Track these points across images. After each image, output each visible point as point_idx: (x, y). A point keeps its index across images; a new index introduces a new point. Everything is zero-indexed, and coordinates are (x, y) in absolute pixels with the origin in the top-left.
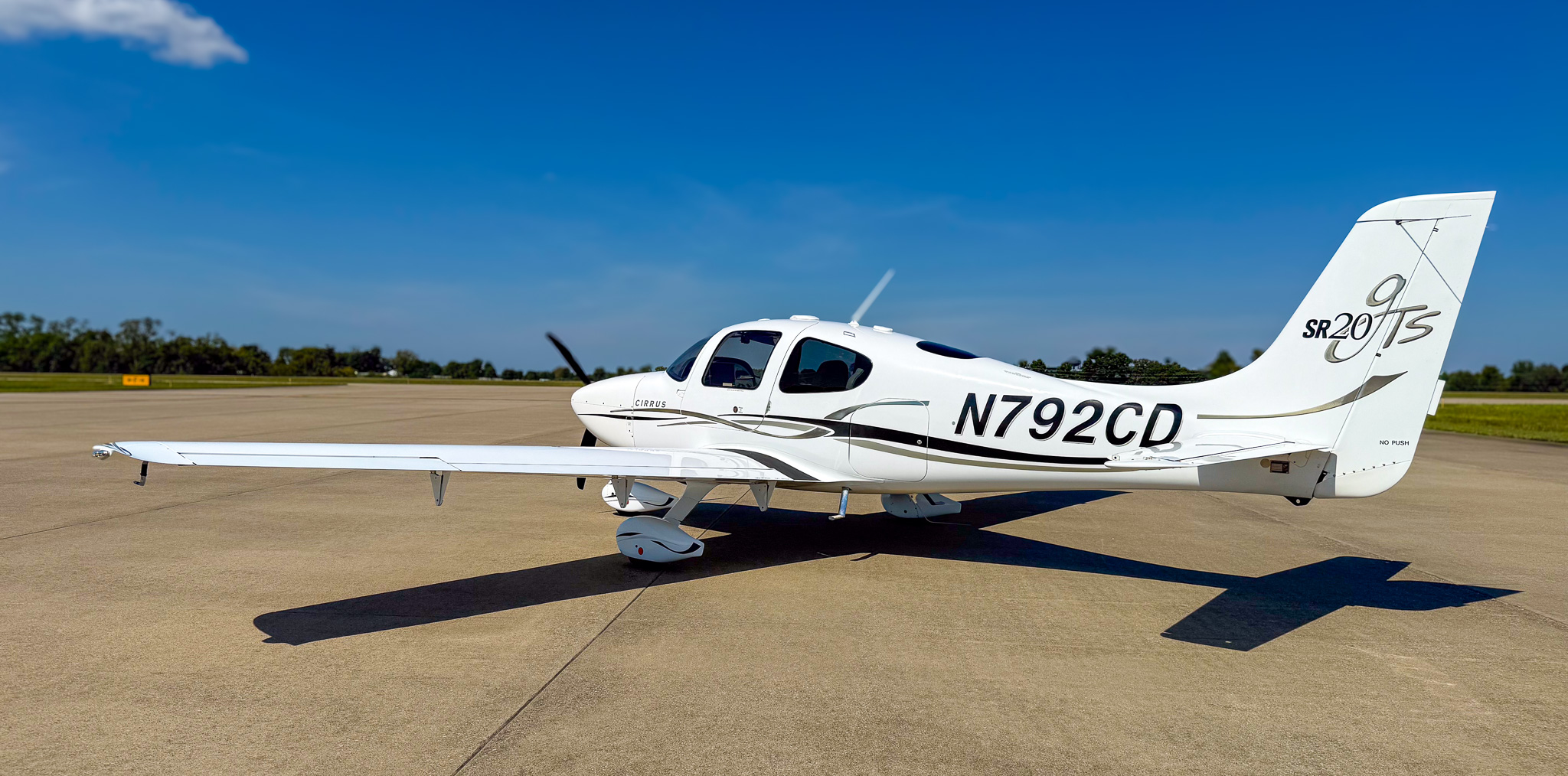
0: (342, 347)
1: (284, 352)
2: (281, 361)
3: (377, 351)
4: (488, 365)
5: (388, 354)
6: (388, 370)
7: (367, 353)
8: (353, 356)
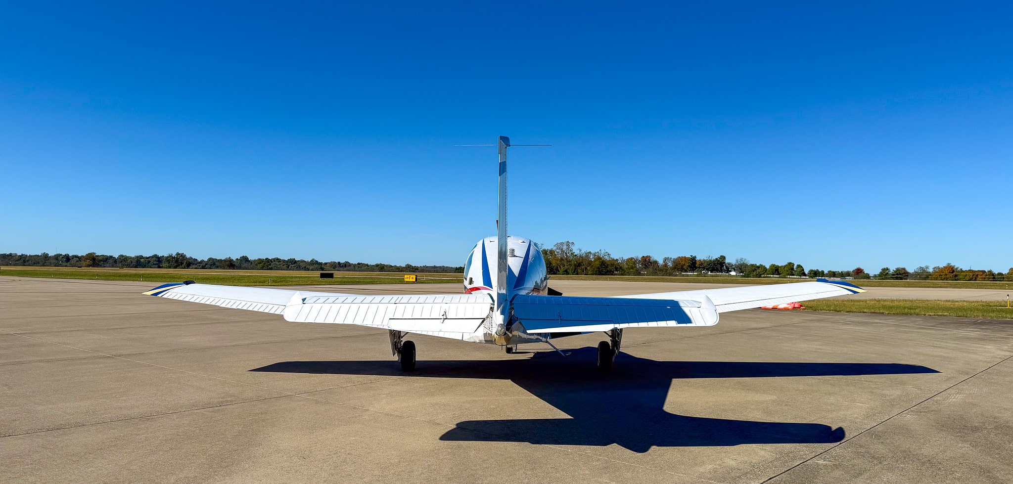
0: (701, 256)
1: (665, 259)
2: (666, 265)
3: (723, 258)
4: (799, 266)
5: (730, 260)
6: (731, 271)
7: (717, 259)
8: (707, 262)
